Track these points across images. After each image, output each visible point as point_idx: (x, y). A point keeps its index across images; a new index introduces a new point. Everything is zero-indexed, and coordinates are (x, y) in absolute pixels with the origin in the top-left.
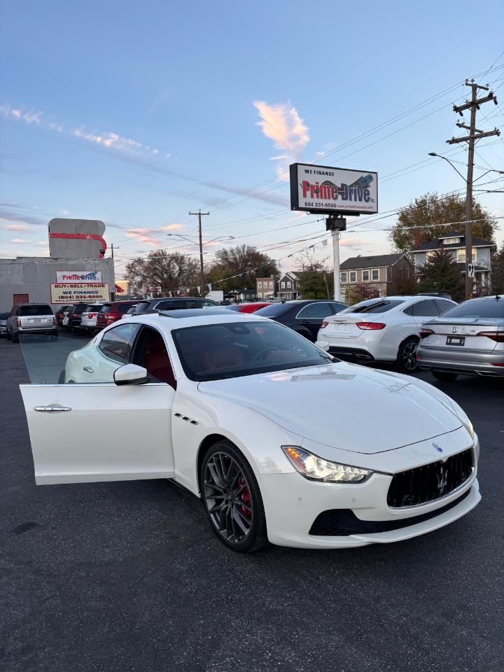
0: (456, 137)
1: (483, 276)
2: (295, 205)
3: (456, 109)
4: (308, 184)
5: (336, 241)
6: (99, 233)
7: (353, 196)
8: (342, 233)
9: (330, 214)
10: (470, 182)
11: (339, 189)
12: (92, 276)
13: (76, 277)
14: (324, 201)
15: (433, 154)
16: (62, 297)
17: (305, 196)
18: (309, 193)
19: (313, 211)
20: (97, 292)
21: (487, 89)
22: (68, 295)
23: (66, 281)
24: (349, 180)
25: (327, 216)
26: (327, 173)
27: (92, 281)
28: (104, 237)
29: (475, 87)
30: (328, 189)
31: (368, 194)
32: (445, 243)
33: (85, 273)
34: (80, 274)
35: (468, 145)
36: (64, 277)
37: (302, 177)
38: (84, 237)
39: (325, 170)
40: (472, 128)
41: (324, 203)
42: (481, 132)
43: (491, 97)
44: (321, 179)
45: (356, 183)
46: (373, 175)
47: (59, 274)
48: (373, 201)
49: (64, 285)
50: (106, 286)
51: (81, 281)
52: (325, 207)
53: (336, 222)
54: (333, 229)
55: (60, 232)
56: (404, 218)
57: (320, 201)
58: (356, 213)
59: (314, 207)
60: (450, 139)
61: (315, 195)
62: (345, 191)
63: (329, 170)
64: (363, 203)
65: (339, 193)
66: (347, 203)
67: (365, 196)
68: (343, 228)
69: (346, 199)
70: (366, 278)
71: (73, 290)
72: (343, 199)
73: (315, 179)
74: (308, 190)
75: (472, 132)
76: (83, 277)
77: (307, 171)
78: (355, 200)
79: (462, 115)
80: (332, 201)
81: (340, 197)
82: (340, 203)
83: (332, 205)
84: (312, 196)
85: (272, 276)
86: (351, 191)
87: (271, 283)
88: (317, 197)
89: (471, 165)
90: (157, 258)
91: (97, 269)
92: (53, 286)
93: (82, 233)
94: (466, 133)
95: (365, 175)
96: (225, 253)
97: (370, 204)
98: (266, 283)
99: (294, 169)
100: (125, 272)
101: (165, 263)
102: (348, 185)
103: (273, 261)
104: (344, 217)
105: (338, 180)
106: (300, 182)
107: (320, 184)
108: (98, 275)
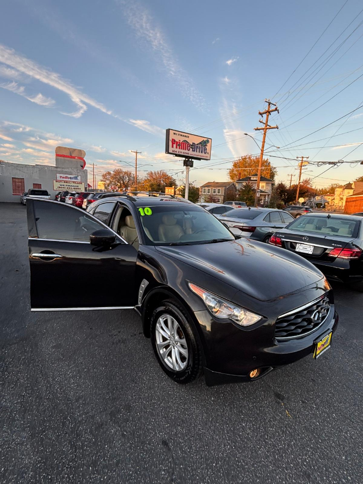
0: (259, 128)
1: (267, 196)
2: (167, 151)
3: (261, 114)
4: (175, 141)
5: (188, 173)
6: (82, 157)
7: (198, 150)
8: (191, 168)
9: (186, 158)
10: (262, 151)
11: (191, 145)
12: (76, 178)
13: (66, 177)
14: (183, 151)
15: (246, 134)
16: (59, 187)
17: (173, 147)
18: (175, 145)
19: (176, 155)
20: (78, 186)
21: (275, 105)
22: (63, 187)
23: (62, 179)
24: (197, 141)
25: (184, 159)
26: (185, 136)
27: (76, 180)
28: (84, 159)
29: (270, 104)
30: (184, 145)
31: (206, 150)
32: (252, 179)
33: (72, 176)
34: (69, 176)
35: (263, 132)
36: (61, 177)
37: (172, 137)
38: (74, 158)
39: (184, 134)
40: (266, 124)
41: (182, 152)
42: (270, 126)
43: (276, 109)
44: (182, 139)
45: (200, 143)
46: (210, 140)
47: (58, 175)
48: (208, 153)
49: (61, 181)
50: (83, 184)
51: (69, 180)
52: (183, 154)
53: (188, 163)
54: (187, 166)
55: (62, 154)
56: (235, 165)
57: (181, 150)
58: (199, 159)
59: (177, 153)
60: (256, 128)
61: (178, 147)
62: (194, 147)
63: (186, 135)
64: (203, 154)
65: (191, 148)
66: (195, 153)
67: (205, 151)
68: (192, 166)
69: (194, 151)
70: (214, 192)
71: (65, 184)
72: (193, 151)
73: (178, 138)
74: (174, 143)
75: (266, 126)
76: (70, 178)
77: (174, 134)
78: (199, 152)
79: (262, 117)
80: (187, 151)
81: (191, 149)
82: (191, 153)
83: (187, 153)
84: (177, 148)
85: (173, 187)
86: (197, 147)
87: (173, 190)
88: (179, 148)
89: (264, 142)
90: (118, 173)
91: (79, 174)
92: (55, 181)
93: (73, 155)
94: (263, 126)
95: (205, 139)
96: (152, 173)
97: (206, 155)
98: (170, 190)
99: (168, 131)
100: (101, 178)
101: (121, 175)
102: (196, 143)
103: (174, 180)
104: (193, 160)
105: (191, 140)
106: (171, 139)
107: (181, 141)
108: (79, 178)
